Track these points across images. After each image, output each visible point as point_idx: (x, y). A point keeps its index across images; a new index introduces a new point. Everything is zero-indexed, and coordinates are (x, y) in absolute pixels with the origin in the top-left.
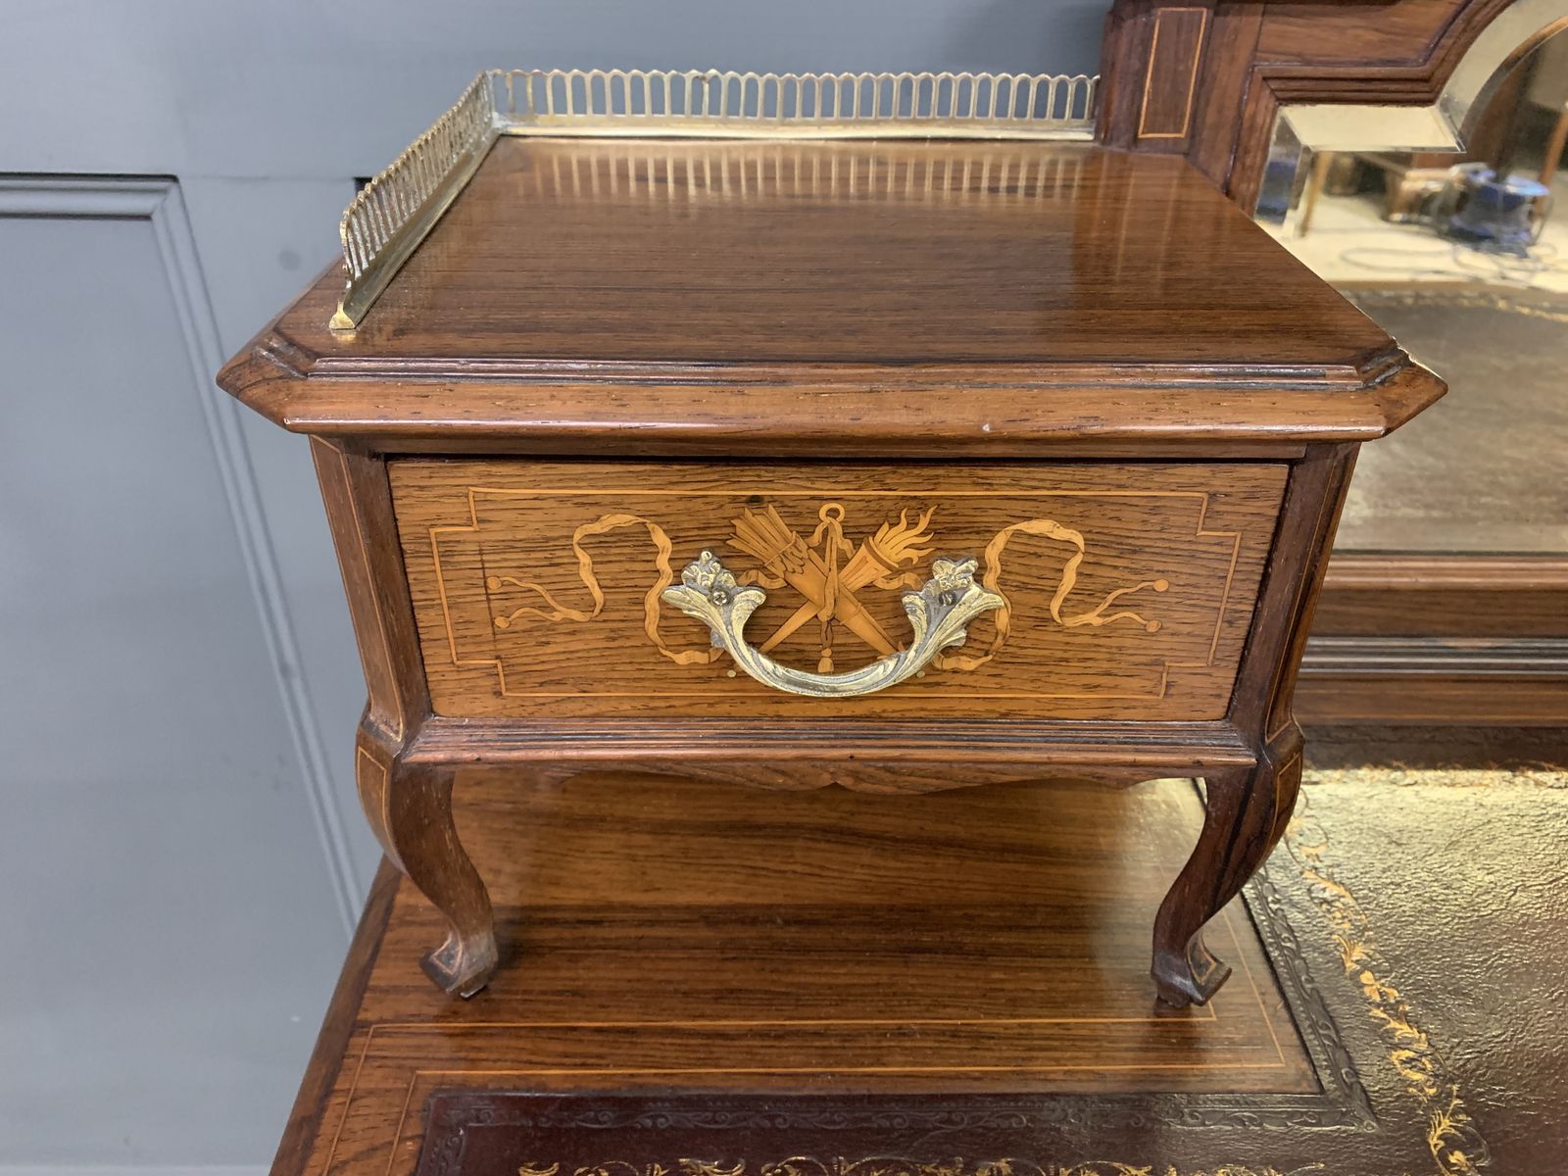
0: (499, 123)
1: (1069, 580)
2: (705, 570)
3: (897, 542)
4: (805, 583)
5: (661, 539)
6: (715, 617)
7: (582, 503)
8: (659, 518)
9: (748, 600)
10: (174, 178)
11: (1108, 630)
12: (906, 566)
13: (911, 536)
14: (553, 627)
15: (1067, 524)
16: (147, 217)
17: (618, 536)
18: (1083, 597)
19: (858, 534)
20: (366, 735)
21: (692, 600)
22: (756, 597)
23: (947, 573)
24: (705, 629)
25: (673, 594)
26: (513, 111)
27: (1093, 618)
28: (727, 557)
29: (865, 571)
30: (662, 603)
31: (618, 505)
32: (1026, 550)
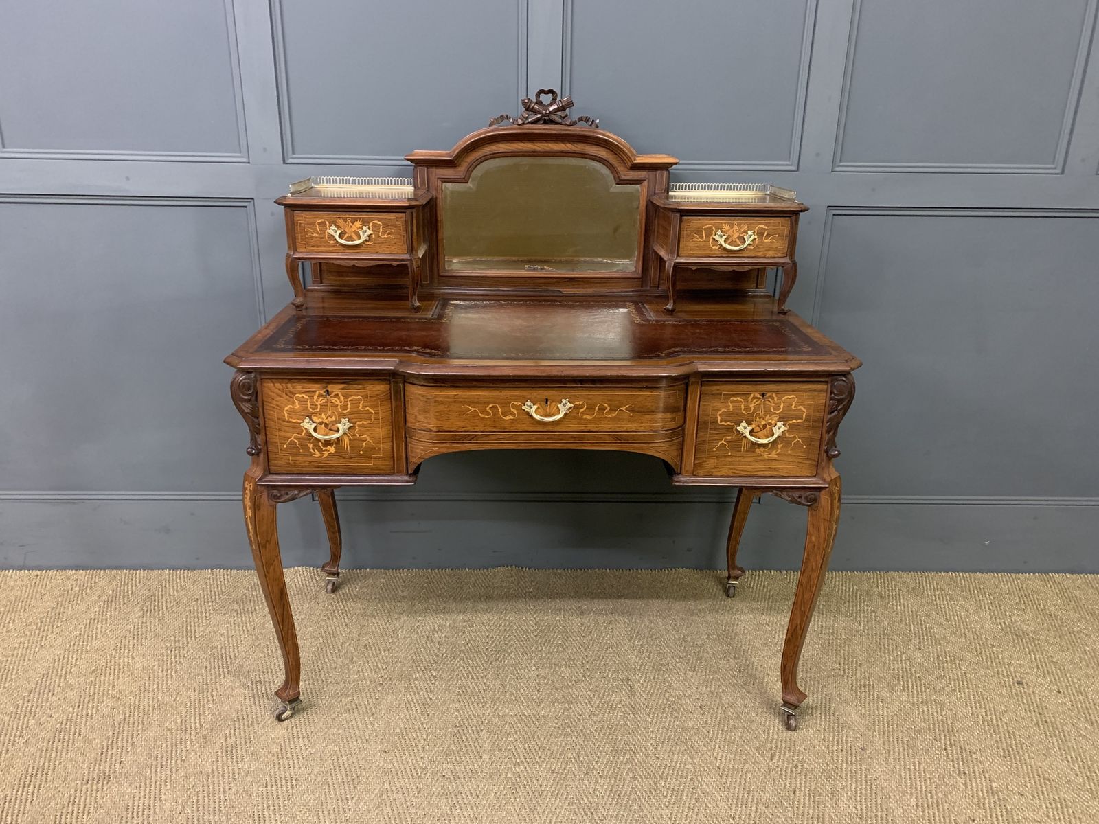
0: (313, 185)
1: (381, 230)
2: (333, 227)
3: (358, 224)
4: (347, 231)
5: (327, 223)
6: (334, 234)
7: (317, 218)
8: (327, 220)
9: (339, 232)
10: (253, 199)
11: (388, 238)
12: (360, 228)
13: (360, 223)
14: (312, 237)
15: (379, 221)
16: (246, 207)
17: (322, 222)
18: (384, 233)
19: (353, 223)
20: (288, 255)
21: (331, 232)
22: (340, 231)
23: (365, 228)
24: (334, 237)
25: (328, 231)
26: (315, 184)
27: (385, 236)
28: (336, 226)
29: (354, 228)
30: (328, 233)
31: (322, 218)
32: (374, 225)
